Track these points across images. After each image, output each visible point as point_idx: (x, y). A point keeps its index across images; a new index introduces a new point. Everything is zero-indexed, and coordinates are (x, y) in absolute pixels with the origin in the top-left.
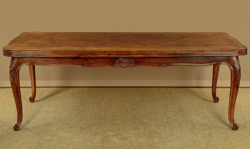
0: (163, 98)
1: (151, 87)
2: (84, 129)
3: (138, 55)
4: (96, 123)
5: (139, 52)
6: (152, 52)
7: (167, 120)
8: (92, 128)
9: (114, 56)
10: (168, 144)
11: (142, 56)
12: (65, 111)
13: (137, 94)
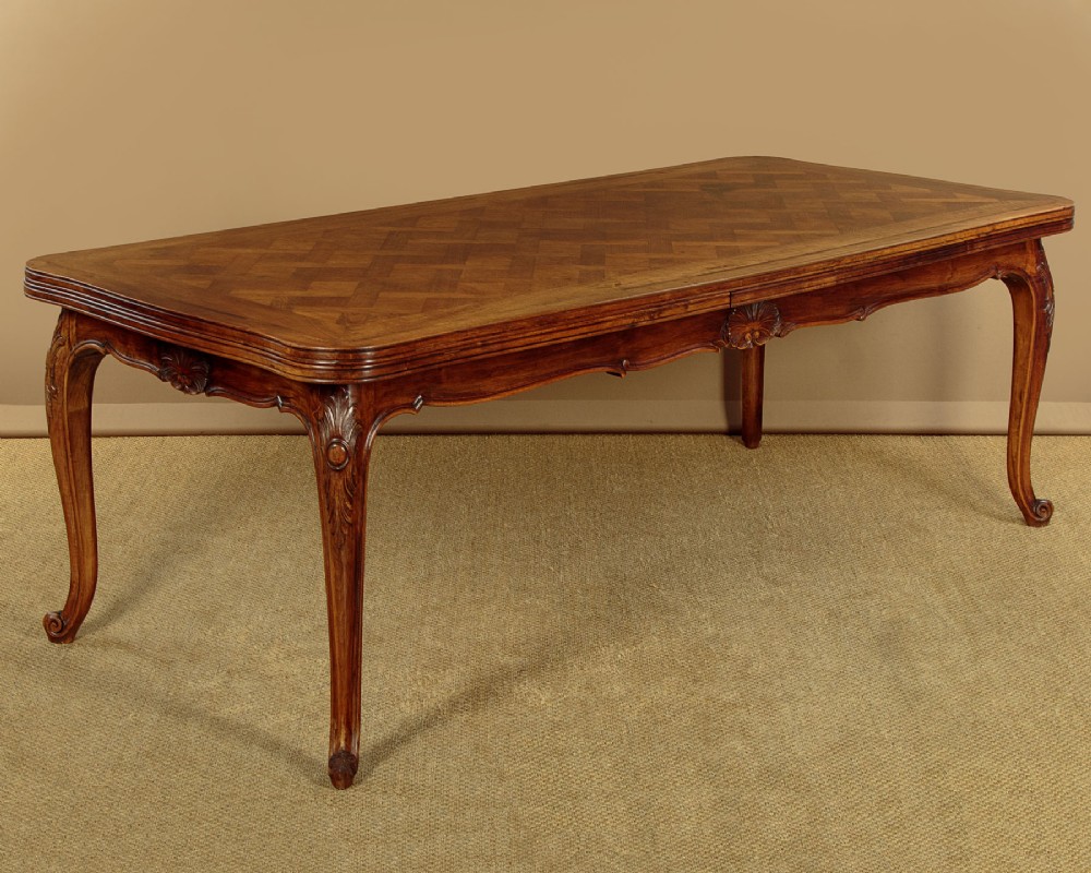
0: (736, 482)
1: (678, 433)
2: (381, 640)
4: (436, 609)
5: (824, 265)
7: (770, 588)
8: (416, 633)
9: (747, 296)
10: (787, 710)
11: (831, 280)
12: (287, 551)
13: (614, 465)
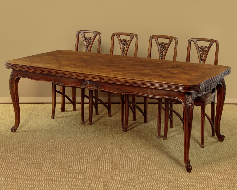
3: (96, 79)
5: (97, 76)
6: (107, 77)
9: (77, 77)
11: (99, 80)
